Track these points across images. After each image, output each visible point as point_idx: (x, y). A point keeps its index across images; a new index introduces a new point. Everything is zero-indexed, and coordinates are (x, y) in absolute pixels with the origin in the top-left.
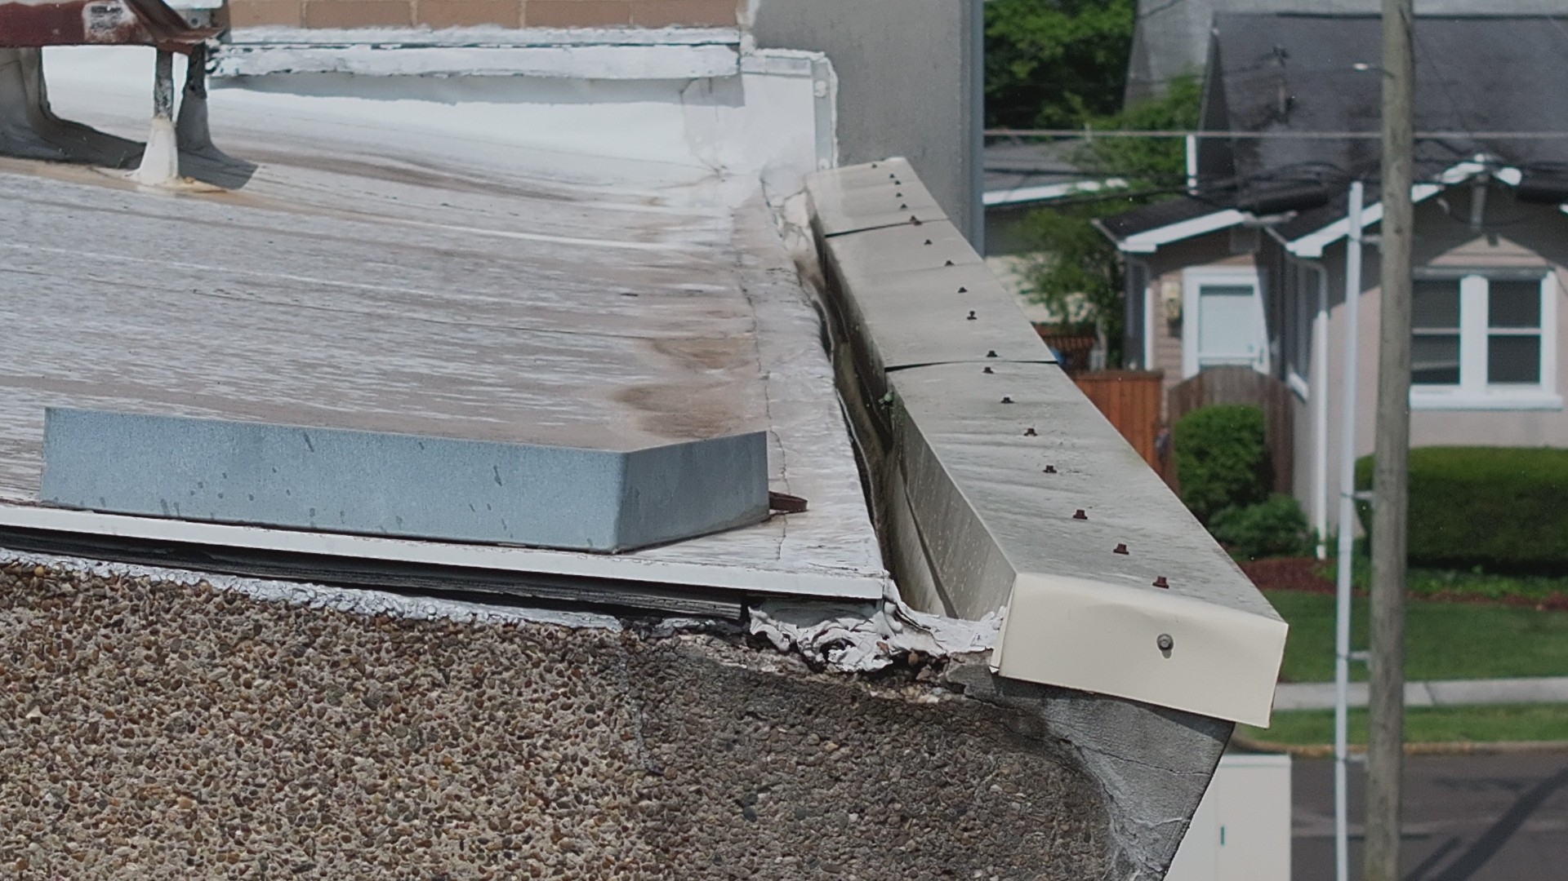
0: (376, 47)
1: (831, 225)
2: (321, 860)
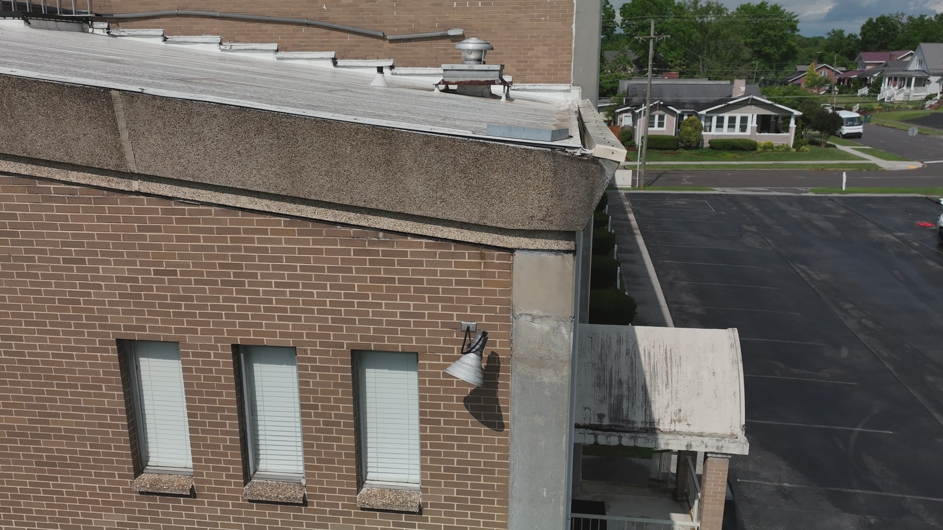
1: (580, 107)
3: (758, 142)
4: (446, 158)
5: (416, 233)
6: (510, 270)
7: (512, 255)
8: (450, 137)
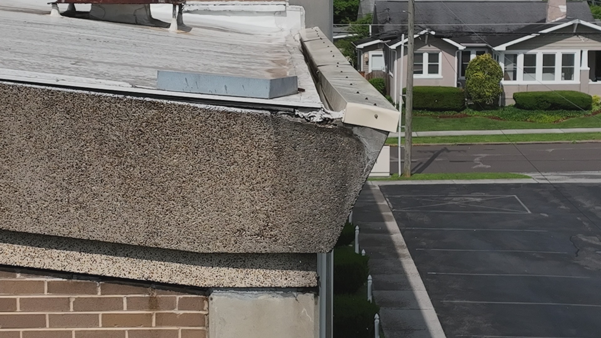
0: (215, 5)
1: (305, 39)
2: (212, 159)
3: (592, 96)
4: (85, 131)
5: (32, 265)
6: (204, 326)
7: (207, 300)
8: (93, 93)
